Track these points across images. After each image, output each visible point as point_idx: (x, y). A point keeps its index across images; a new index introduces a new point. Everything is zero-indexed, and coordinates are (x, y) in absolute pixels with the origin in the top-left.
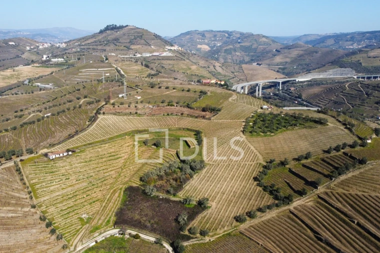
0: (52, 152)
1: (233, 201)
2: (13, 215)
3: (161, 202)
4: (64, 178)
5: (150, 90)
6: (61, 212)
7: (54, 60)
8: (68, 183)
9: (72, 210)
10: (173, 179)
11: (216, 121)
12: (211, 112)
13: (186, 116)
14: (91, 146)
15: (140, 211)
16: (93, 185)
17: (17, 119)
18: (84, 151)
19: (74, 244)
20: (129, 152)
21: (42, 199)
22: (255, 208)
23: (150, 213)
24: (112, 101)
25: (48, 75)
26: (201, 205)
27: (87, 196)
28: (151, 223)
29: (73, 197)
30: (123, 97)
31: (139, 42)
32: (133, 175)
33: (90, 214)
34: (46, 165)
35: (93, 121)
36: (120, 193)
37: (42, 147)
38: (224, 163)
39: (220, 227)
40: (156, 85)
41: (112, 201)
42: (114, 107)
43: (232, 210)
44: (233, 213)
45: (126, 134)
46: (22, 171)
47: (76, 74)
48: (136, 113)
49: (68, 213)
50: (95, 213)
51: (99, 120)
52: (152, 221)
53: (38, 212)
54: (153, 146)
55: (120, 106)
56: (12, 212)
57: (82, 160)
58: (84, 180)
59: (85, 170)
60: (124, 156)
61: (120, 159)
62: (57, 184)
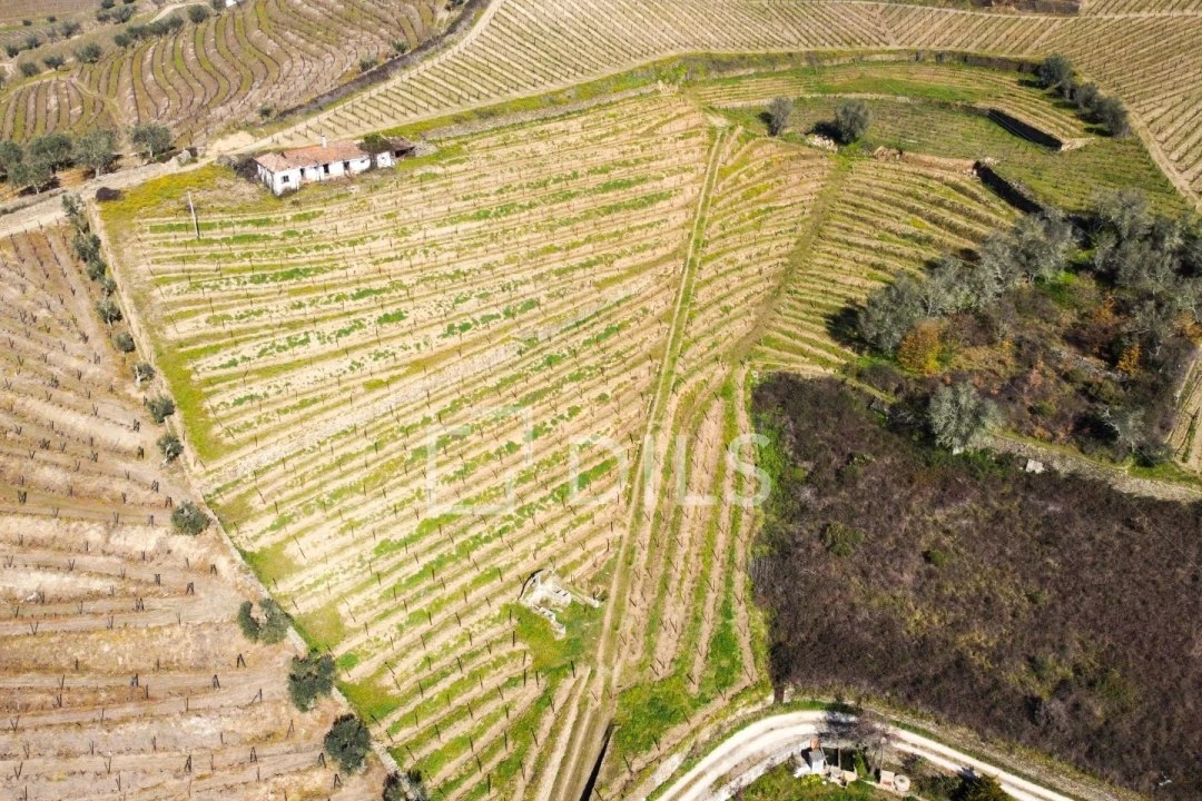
0: (282, 153)
2: (52, 582)
4: (369, 312)
6: (382, 565)
8: (402, 344)
14: (489, 125)
15: (919, 565)
16: (550, 361)
18: (458, 150)
20: (701, 168)
28: (1050, 674)
32: (768, 300)
33: (576, 575)
34: (250, 229)
35: (468, 7)
36: (730, 416)
45: (658, 72)
46: (109, 258)
49: (431, 570)
50: (610, 567)
52: (1054, 663)
53: (222, 563)
54: (817, 141)
56: (38, 555)
57: (458, 205)
58: (495, 325)
59: (488, 267)
60: (678, 190)
61: (664, 204)
62: (335, 354)
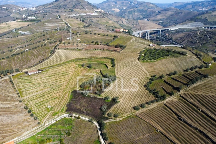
0: (30, 71)
1: (133, 98)
2: (9, 106)
3: (92, 99)
4: (37, 86)
5: (85, 35)
6: (36, 105)
7: (30, 18)
8: (40, 88)
9: (42, 103)
10: (99, 86)
11: (123, 53)
12: (120, 48)
13: (106, 50)
14: (52, 67)
15: (80, 104)
16: (54, 89)
17: (9, 52)
18: (48, 70)
19: (44, 122)
20: (74, 71)
21: (25, 97)
22: (144, 102)
23: (86, 105)
24: (63, 42)
25: (26, 26)
26: (114, 101)
27: (50, 96)
28: (86, 110)
29: (42, 96)
30: (69, 39)
31: (78, 6)
33: (52, 105)
34: (27, 79)
35: (52, 53)
36: (69, 94)
37: (24, 68)
38: (127, 77)
39: (125, 112)
40: (89, 32)
41: (65, 98)
42: (64, 45)
43: (131, 103)
44: (132, 105)
45: (72, 61)
46: (13, 82)
47: (42, 26)
48: (77, 49)
49: (40, 105)
50: (55, 105)
51: (56, 52)
52: (87, 110)
53: (23, 104)
54: (87, 68)
55: (68, 44)
56: (8, 104)
57: (47, 76)
58: (49, 86)
59: (49, 81)
60: (70, 73)
61: (69, 75)
62: (33, 89)
